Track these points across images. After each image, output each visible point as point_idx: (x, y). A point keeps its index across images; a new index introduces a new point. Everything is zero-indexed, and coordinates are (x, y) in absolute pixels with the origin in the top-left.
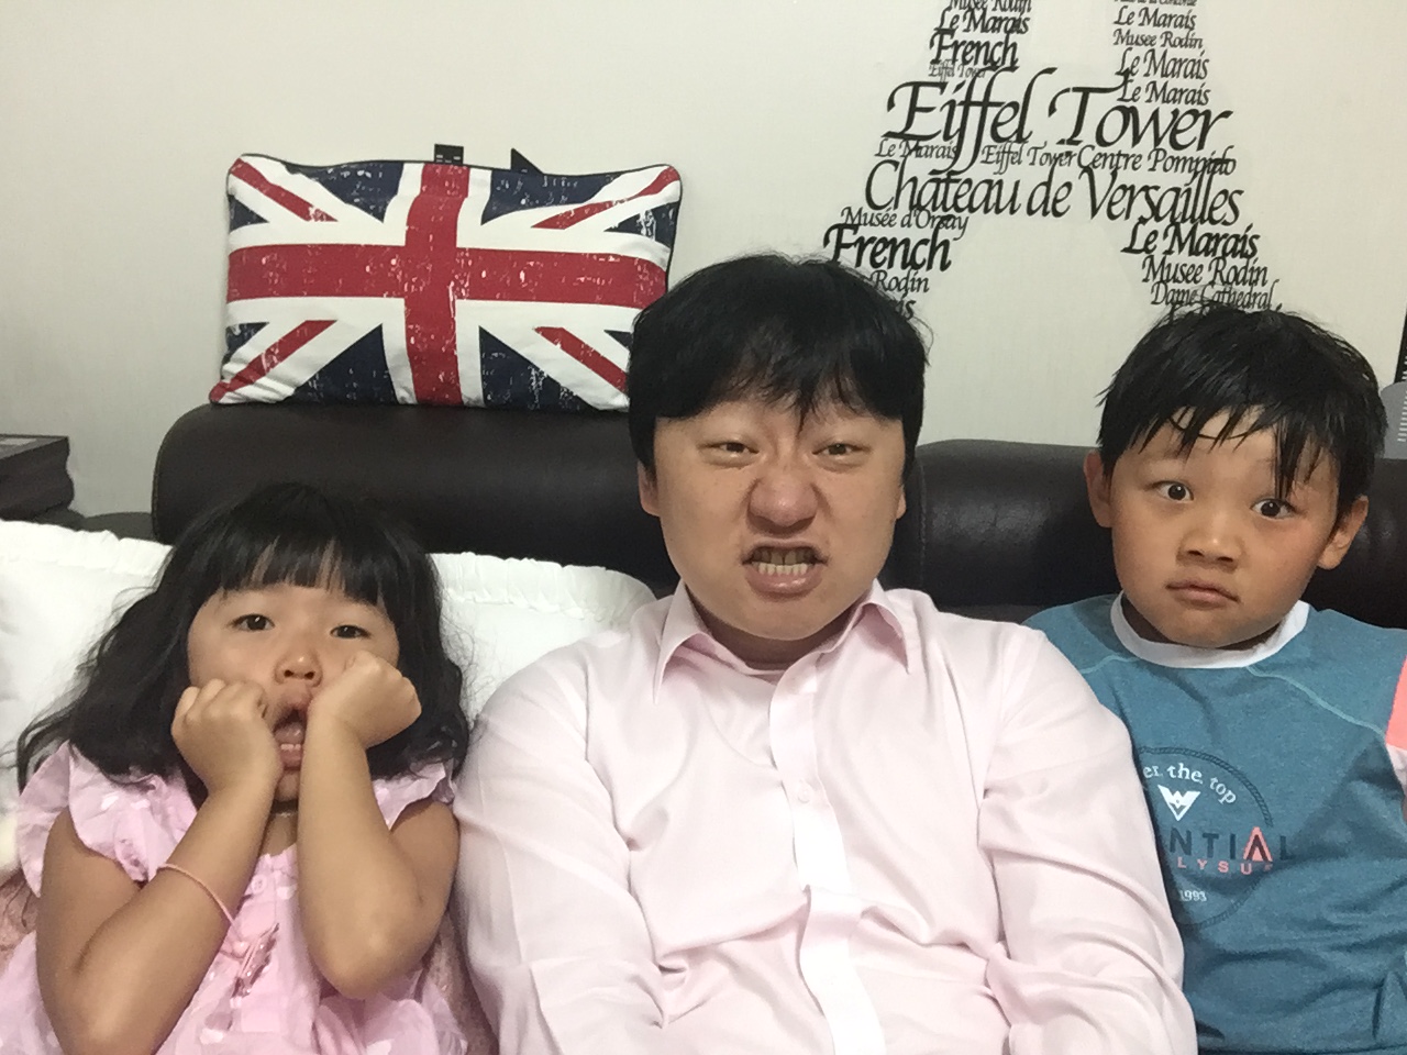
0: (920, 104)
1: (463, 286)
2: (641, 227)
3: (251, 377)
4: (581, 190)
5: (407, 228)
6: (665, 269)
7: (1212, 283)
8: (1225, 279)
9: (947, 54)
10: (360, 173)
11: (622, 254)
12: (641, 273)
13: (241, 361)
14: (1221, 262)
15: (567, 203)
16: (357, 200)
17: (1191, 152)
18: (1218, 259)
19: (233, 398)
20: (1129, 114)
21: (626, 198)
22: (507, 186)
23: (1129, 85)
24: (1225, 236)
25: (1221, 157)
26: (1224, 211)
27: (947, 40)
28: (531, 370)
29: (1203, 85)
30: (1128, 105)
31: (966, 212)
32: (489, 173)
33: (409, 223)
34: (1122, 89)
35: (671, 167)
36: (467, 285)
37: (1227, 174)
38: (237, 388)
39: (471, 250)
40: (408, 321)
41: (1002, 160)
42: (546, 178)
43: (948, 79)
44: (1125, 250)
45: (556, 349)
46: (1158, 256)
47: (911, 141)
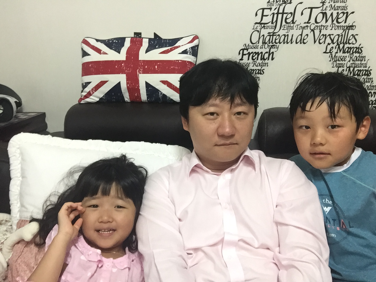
0: (264, 14)
1: (141, 70)
2: (188, 52)
3: (88, 96)
4: (172, 43)
5: (126, 55)
6: (195, 63)
7: (349, 61)
8: (353, 60)
10: (114, 41)
11: (183, 60)
12: (188, 65)
13: (86, 92)
14: (352, 55)
15: (168, 46)
16: (113, 48)
17: (343, 24)
18: (351, 54)
19: (83, 102)
20: (324, 14)
21: (184, 44)
22: (153, 43)
23: (324, 6)
24: (353, 47)
25: (351, 25)
26: (352, 40)
28: (159, 92)
29: (346, 5)
30: (324, 11)
31: (278, 44)
32: (148, 39)
33: (126, 54)
34: (322, 7)
35: (196, 35)
36: (142, 70)
37: (353, 30)
38: (85, 99)
39: (143, 61)
40: (127, 81)
41: (288, 29)
42: (163, 40)
43: (272, 7)
44: (324, 53)
45: (165, 87)
46: (334, 54)
47: (262, 25)
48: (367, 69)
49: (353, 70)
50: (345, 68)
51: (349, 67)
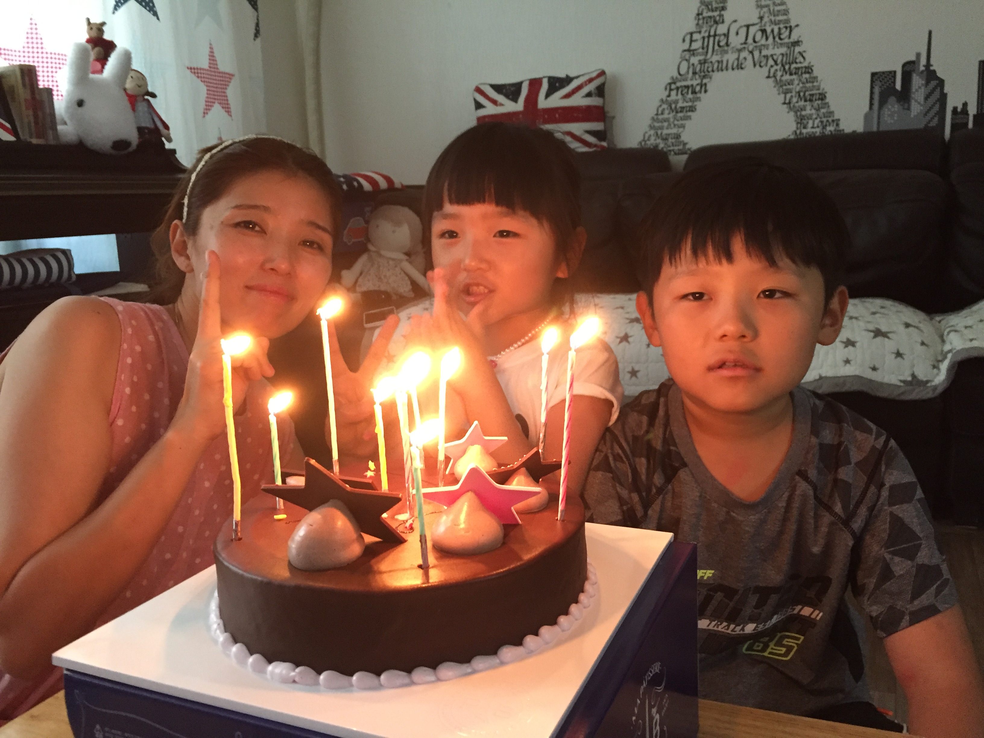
0: (693, 39)
5: (524, 104)
7: (798, 84)
8: (803, 82)
9: (701, 22)
14: (801, 77)
17: (786, 40)
20: (764, 31)
23: (762, 21)
24: (801, 67)
25: (797, 40)
26: (800, 59)
27: (701, 17)
29: (788, 17)
30: (763, 28)
31: (711, 73)
34: (760, 23)
35: (603, 71)
37: (800, 46)
39: (543, 109)
41: (722, 53)
43: (702, 29)
44: (767, 77)
46: (778, 78)
47: (691, 52)
48: (820, 91)
49: (804, 95)
50: (794, 94)
51: (799, 93)
